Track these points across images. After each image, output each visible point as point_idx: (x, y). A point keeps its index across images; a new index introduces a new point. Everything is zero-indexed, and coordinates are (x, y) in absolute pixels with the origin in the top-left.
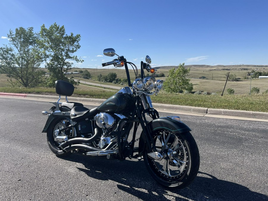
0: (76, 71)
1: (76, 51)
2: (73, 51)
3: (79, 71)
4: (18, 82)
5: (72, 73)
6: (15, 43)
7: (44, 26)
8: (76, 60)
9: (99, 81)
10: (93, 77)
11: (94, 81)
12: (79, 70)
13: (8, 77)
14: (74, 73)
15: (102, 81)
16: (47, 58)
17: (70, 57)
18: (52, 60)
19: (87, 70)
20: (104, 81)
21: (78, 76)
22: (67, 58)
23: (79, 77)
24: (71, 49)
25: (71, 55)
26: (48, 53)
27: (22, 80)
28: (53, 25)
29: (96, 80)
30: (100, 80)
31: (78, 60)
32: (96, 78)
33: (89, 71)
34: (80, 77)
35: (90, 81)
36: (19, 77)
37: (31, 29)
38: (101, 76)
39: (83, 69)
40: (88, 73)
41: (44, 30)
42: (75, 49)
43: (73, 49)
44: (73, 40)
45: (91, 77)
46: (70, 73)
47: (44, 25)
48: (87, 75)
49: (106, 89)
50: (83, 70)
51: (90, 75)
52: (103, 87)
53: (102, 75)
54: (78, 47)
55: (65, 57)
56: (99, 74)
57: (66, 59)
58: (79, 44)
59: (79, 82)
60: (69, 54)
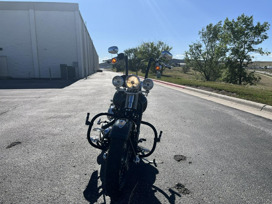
1: (261, 42)
2: (257, 43)
4: (201, 75)
6: (204, 39)
7: (227, 20)
8: (260, 53)
13: (193, 71)
16: (227, 52)
17: (253, 50)
18: (232, 54)
22: (249, 51)
24: (255, 41)
25: (254, 47)
26: (228, 47)
27: (205, 73)
28: (241, 16)
31: (263, 53)
36: (203, 70)
41: (227, 23)
42: (260, 40)
43: (258, 40)
44: (259, 30)
47: (227, 18)
54: (266, 37)
57: (248, 52)
58: (266, 34)
59: (260, 78)
60: (252, 46)
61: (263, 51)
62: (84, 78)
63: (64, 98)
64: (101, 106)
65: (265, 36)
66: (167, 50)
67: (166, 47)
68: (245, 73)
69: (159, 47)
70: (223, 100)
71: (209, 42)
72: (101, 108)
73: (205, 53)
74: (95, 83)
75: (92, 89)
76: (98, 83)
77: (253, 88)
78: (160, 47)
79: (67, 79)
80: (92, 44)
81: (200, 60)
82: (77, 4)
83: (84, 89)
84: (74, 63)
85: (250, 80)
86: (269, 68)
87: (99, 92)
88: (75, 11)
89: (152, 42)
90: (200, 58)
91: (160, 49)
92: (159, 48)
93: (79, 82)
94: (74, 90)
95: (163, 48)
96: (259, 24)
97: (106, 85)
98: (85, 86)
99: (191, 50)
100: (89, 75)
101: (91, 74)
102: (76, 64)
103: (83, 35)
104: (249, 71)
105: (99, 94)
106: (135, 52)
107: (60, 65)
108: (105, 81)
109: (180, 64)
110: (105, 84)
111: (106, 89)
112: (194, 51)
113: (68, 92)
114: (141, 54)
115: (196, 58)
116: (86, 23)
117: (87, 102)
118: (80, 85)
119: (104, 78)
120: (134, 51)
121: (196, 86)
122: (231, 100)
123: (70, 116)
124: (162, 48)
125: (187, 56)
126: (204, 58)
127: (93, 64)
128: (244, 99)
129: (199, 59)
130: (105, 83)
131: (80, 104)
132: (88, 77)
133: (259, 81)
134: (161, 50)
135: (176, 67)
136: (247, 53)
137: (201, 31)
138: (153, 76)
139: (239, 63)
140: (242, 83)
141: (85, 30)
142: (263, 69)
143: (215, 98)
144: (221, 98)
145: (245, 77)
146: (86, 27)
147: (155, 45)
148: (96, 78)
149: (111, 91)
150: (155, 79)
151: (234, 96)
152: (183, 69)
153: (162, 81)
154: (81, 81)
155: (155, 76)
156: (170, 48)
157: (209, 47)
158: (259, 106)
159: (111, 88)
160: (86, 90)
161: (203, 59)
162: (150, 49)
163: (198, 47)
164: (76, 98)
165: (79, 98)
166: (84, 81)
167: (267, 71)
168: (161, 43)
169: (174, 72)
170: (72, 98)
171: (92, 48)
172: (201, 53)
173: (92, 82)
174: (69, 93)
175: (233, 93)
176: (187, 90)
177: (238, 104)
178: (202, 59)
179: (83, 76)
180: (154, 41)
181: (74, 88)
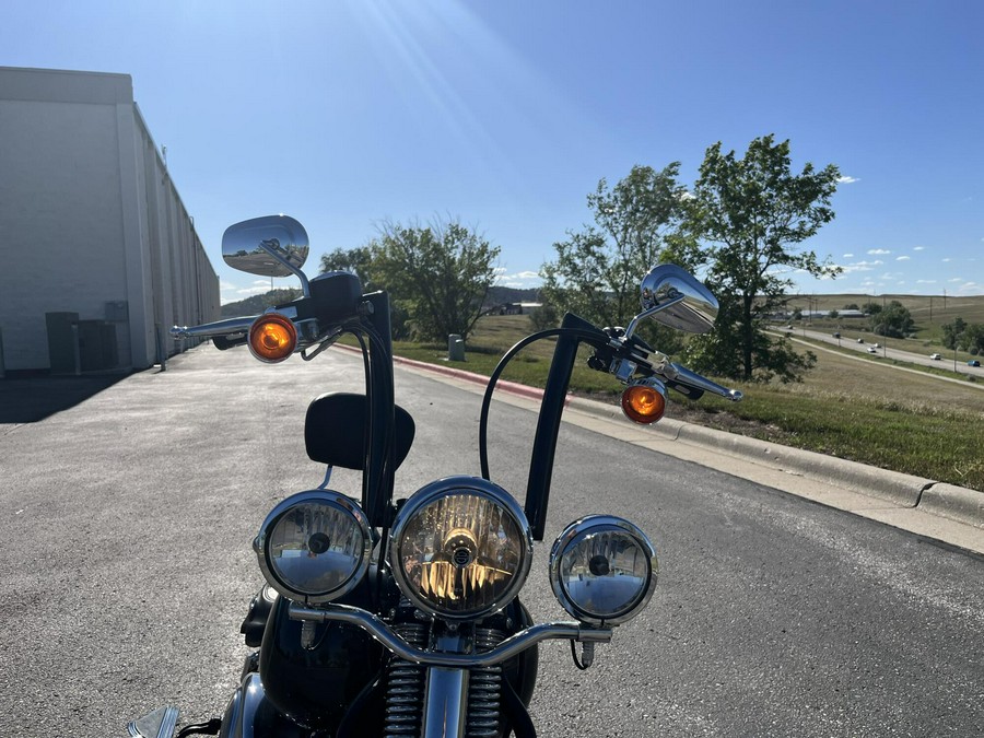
0: (854, 307)
1: (811, 232)
2: (799, 235)
3: (865, 306)
5: (834, 315)
8: (809, 268)
9: (948, 348)
10: (921, 329)
11: (926, 345)
12: (865, 301)
14: (842, 312)
15: (966, 350)
17: (785, 259)
18: (716, 271)
19: (900, 301)
20: (972, 347)
21: (859, 324)
22: (774, 263)
23: (860, 329)
24: (791, 227)
25: (788, 247)
26: (704, 244)
29: (938, 344)
30: (953, 343)
31: (819, 269)
32: (935, 336)
33: (906, 304)
34: (867, 330)
35: (909, 347)
37: (672, 169)
38: (961, 325)
39: (885, 296)
40: (902, 312)
42: (808, 226)
43: (802, 223)
44: (808, 190)
45: (912, 331)
46: (826, 313)
47: (718, 144)
48: (895, 321)
49: (978, 382)
50: (881, 303)
51: (912, 322)
52: (966, 375)
53: (965, 321)
54: (826, 216)
55: (763, 259)
56: (952, 320)
57: (768, 264)
58: (828, 203)
59: (814, 358)
60: (784, 244)
61: (818, 261)
62: (151, 367)
63: (34, 476)
64: (215, 518)
65: (823, 211)
66: (480, 259)
67: (478, 246)
68: (764, 340)
69: (449, 246)
70: (737, 456)
71: (625, 228)
72: (211, 529)
73: (618, 267)
74: (198, 386)
75: (180, 420)
76: (213, 388)
77: (807, 395)
78: (457, 247)
79: (78, 373)
80: (190, 233)
81: (600, 293)
82: (127, 79)
83: (147, 421)
84: (112, 307)
85: (783, 363)
86: (807, 317)
87: (210, 434)
88: (118, 106)
89: (424, 228)
90: (601, 285)
91: (457, 254)
92: (452, 248)
93: (130, 386)
94: (95, 426)
95: (464, 249)
96: (809, 169)
97: (244, 398)
98: (152, 403)
99: (566, 260)
100: (177, 352)
101: (186, 349)
102: (119, 310)
103: (150, 197)
104: (775, 332)
105: (211, 445)
106: (360, 263)
107: (47, 314)
108: (244, 377)
109: (524, 305)
110: (240, 394)
111: (244, 418)
112: (577, 261)
113: (66, 437)
114: (386, 271)
115: (586, 287)
116: (164, 153)
117: (147, 495)
118: (128, 402)
119: (237, 362)
120: (358, 258)
121: (609, 394)
122: (774, 458)
123: (35, 600)
124: (461, 249)
125: (551, 278)
126: (615, 286)
127: (195, 309)
128: (823, 452)
129: (598, 289)
130: (243, 387)
131: (106, 512)
132: (174, 362)
133: (811, 367)
134: (458, 257)
135: (511, 317)
136: (764, 269)
137: (594, 192)
138: (435, 353)
139: (741, 302)
140: (756, 372)
141: (158, 176)
142: (788, 318)
143: (702, 446)
144: (727, 446)
145: (765, 353)
146: (163, 168)
147: (439, 237)
148: (203, 366)
149: (268, 427)
150: (446, 364)
151: (776, 439)
152: (535, 320)
153: (473, 371)
154: (137, 381)
155: (441, 353)
156: (490, 248)
157: (628, 247)
158: (901, 486)
159: (268, 412)
160: (156, 422)
161: (612, 291)
162: (418, 254)
163: (590, 245)
164: (95, 476)
165: (111, 475)
166: (151, 379)
167: (804, 325)
168: (458, 233)
169: (504, 333)
170: (76, 477)
171: (191, 249)
172: (603, 267)
173: (187, 386)
174: (68, 444)
175: (764, 421)
176: (579, 412)
177: (807, 475)
178: (609, 289)
179: (150, 356)
180: (433, 224)
181: (99, 418)
